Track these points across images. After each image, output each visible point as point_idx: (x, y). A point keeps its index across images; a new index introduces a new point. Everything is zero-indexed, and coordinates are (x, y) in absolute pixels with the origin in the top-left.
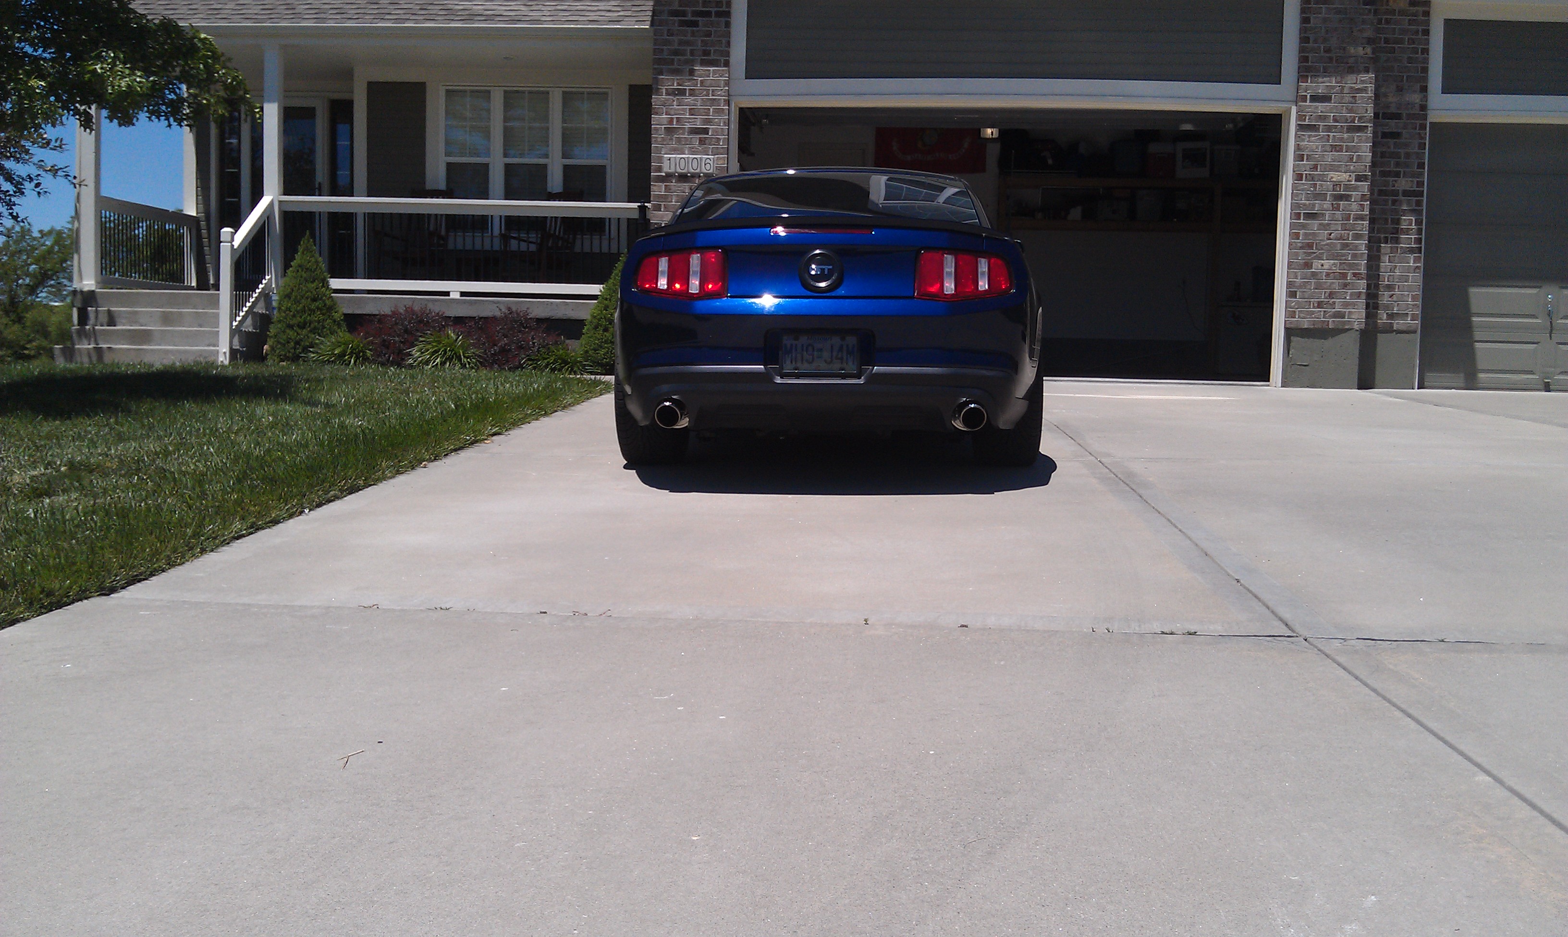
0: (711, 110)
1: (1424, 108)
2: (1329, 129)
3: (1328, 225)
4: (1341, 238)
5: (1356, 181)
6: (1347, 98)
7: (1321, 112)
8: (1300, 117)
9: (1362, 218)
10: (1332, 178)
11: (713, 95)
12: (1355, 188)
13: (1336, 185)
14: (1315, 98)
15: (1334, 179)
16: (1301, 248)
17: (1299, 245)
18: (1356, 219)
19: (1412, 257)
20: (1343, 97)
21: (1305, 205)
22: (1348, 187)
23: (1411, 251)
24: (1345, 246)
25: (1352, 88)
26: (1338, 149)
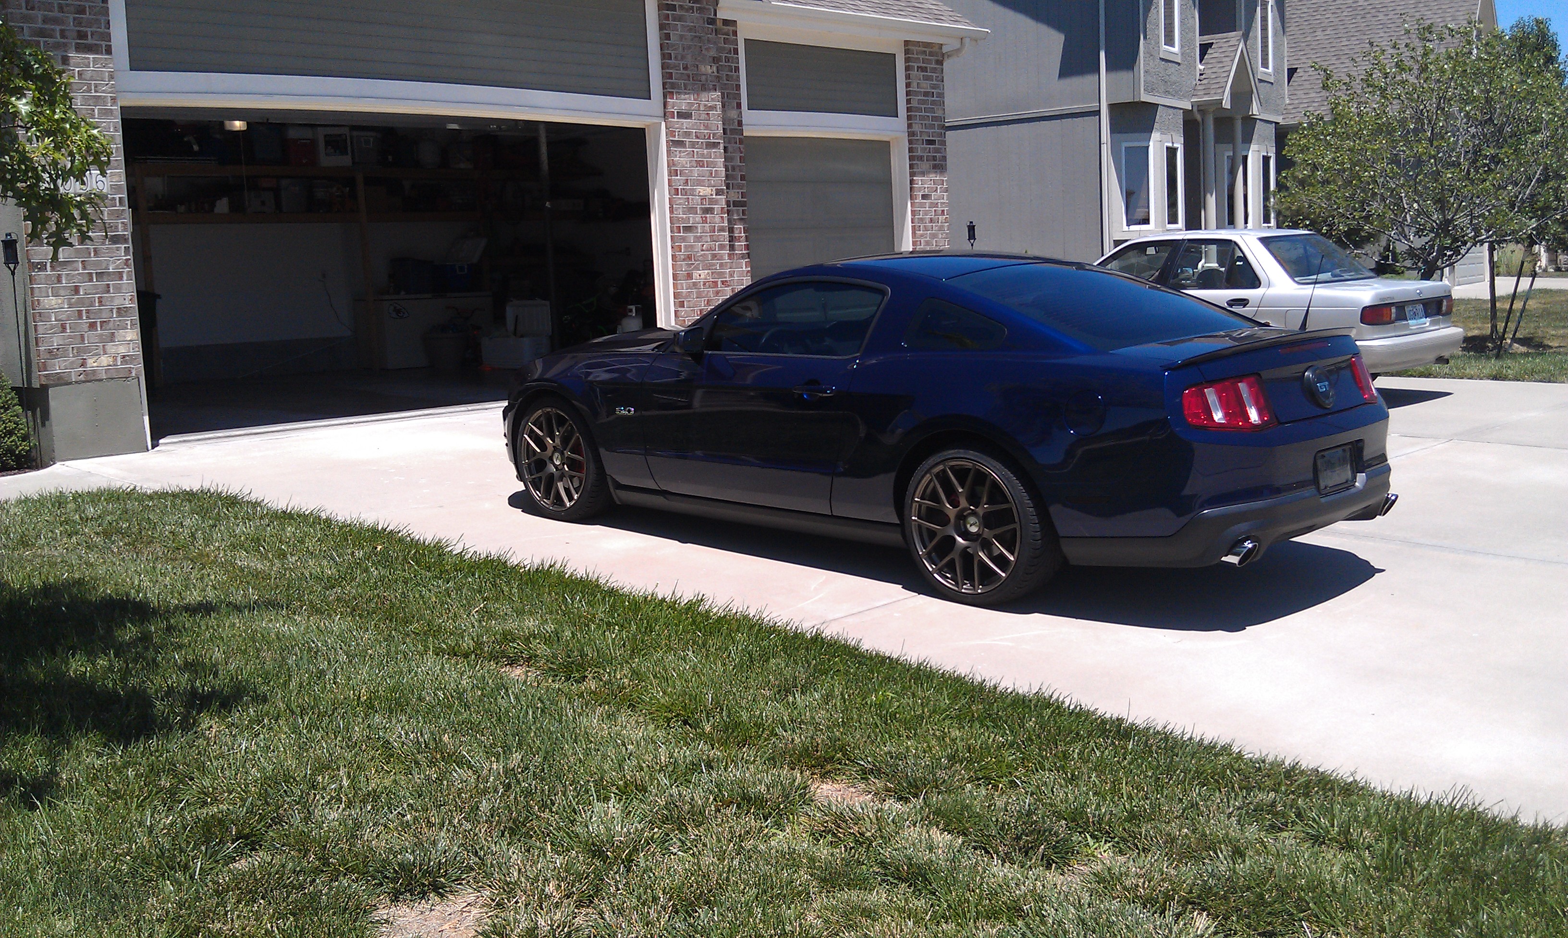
0: (96, 111)
1: (740, 123)
2: (693, 144)
3: (701, 237)
4: (711, 249)
5: (716, 195)
6: (703, 116)
7: (687, 128)
8: (670, 133)
9: (722, 229)
10: (700, 192)
11: (96, 91)
12: (716, 202)
13: (703, 198)
14: (681, 115)
15: (701, 194)
16: (684, 260)
17: (682, 257)
18: (719, 231)
19: (744, 262)
20: (700, 115)
21: (682, 218)
22: (712, 201)
23: (743, 257)
24: (714, 256)
25: (705, 105)
26: (700, 164)
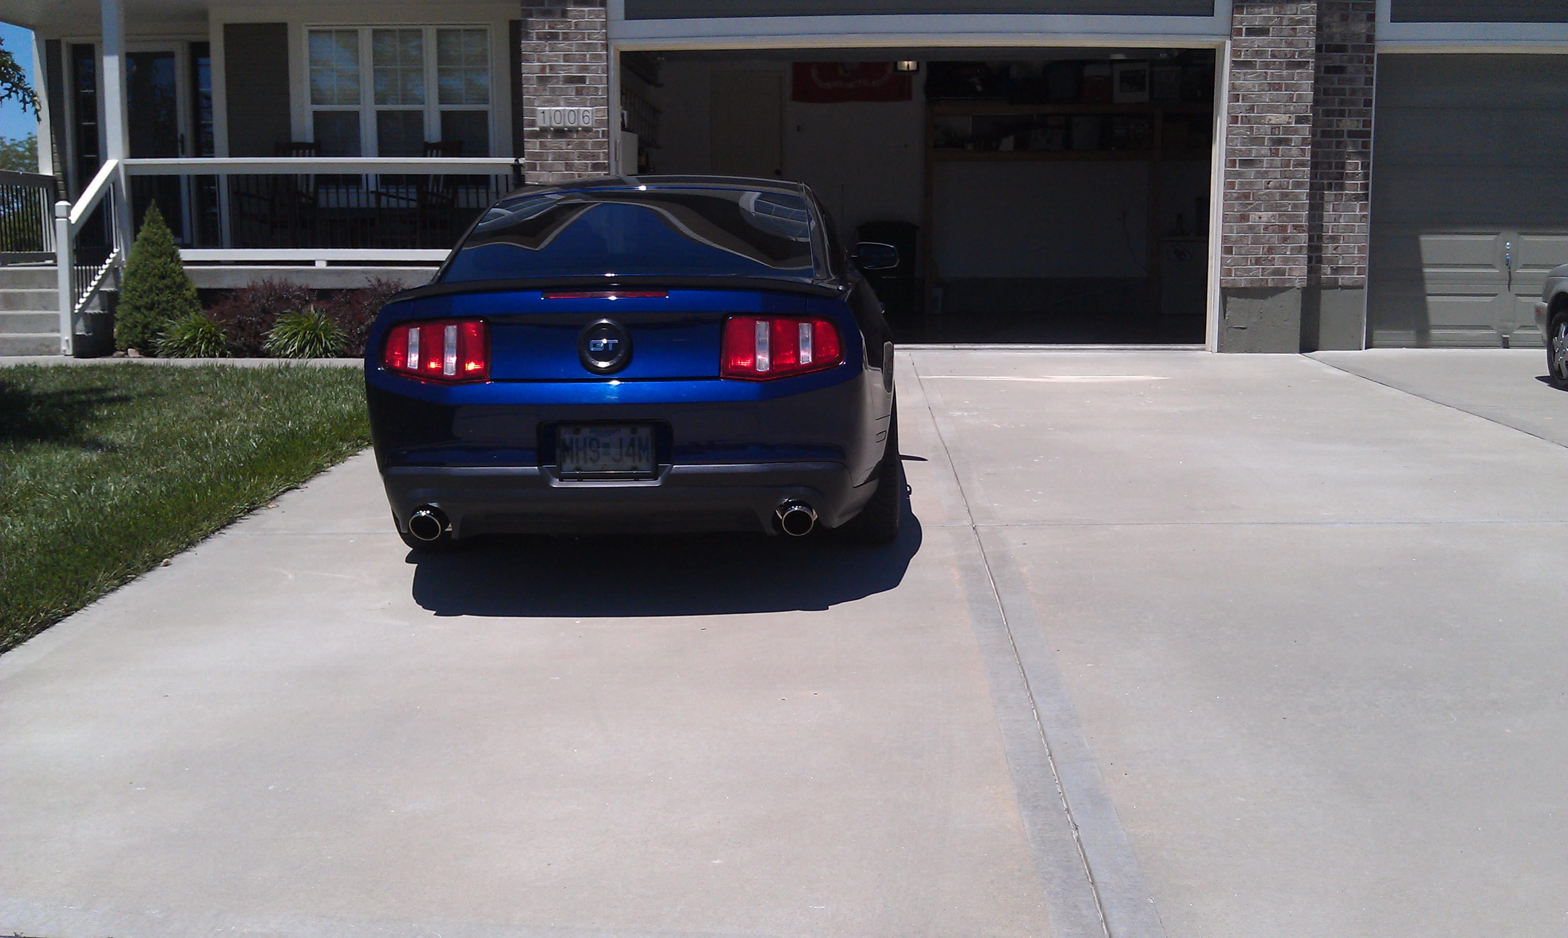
0: (588, 56)
1: (1370, 38)
2: (1267, 65)
3: (1266, 172)
4: (1281, 187)
5: (1296, 123)
6: (1287, 30)
7: (1258, 47)
8: (1235, 53)
9: (1302, 164)
10: (1270, 120)
11: (589, 39)
12: (1295, 131)
13: (1274, 128)
14: (1251, 32)
15: (1272, 122)
16: (1237, 199)
17: (1235, 195)
18: (1295, 166)
19: (1358, 205)
20: (1281, 30)
21: (1240, 150)
22: (1287, 130)
23: (1357, 198)
24: (1285, 196)
25: (1291, 19)
26: (1277, 87)
